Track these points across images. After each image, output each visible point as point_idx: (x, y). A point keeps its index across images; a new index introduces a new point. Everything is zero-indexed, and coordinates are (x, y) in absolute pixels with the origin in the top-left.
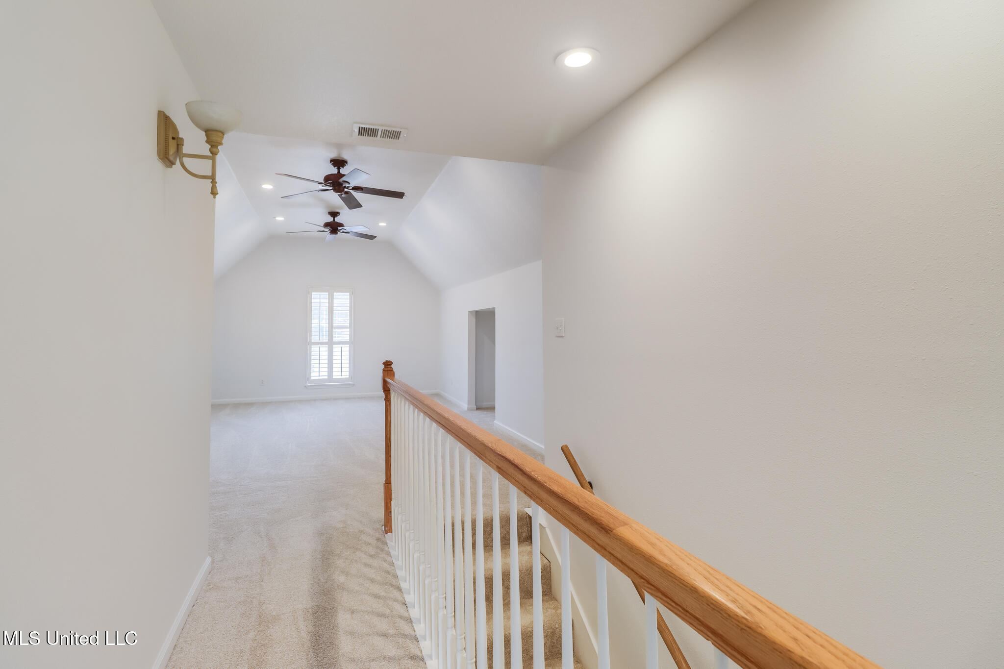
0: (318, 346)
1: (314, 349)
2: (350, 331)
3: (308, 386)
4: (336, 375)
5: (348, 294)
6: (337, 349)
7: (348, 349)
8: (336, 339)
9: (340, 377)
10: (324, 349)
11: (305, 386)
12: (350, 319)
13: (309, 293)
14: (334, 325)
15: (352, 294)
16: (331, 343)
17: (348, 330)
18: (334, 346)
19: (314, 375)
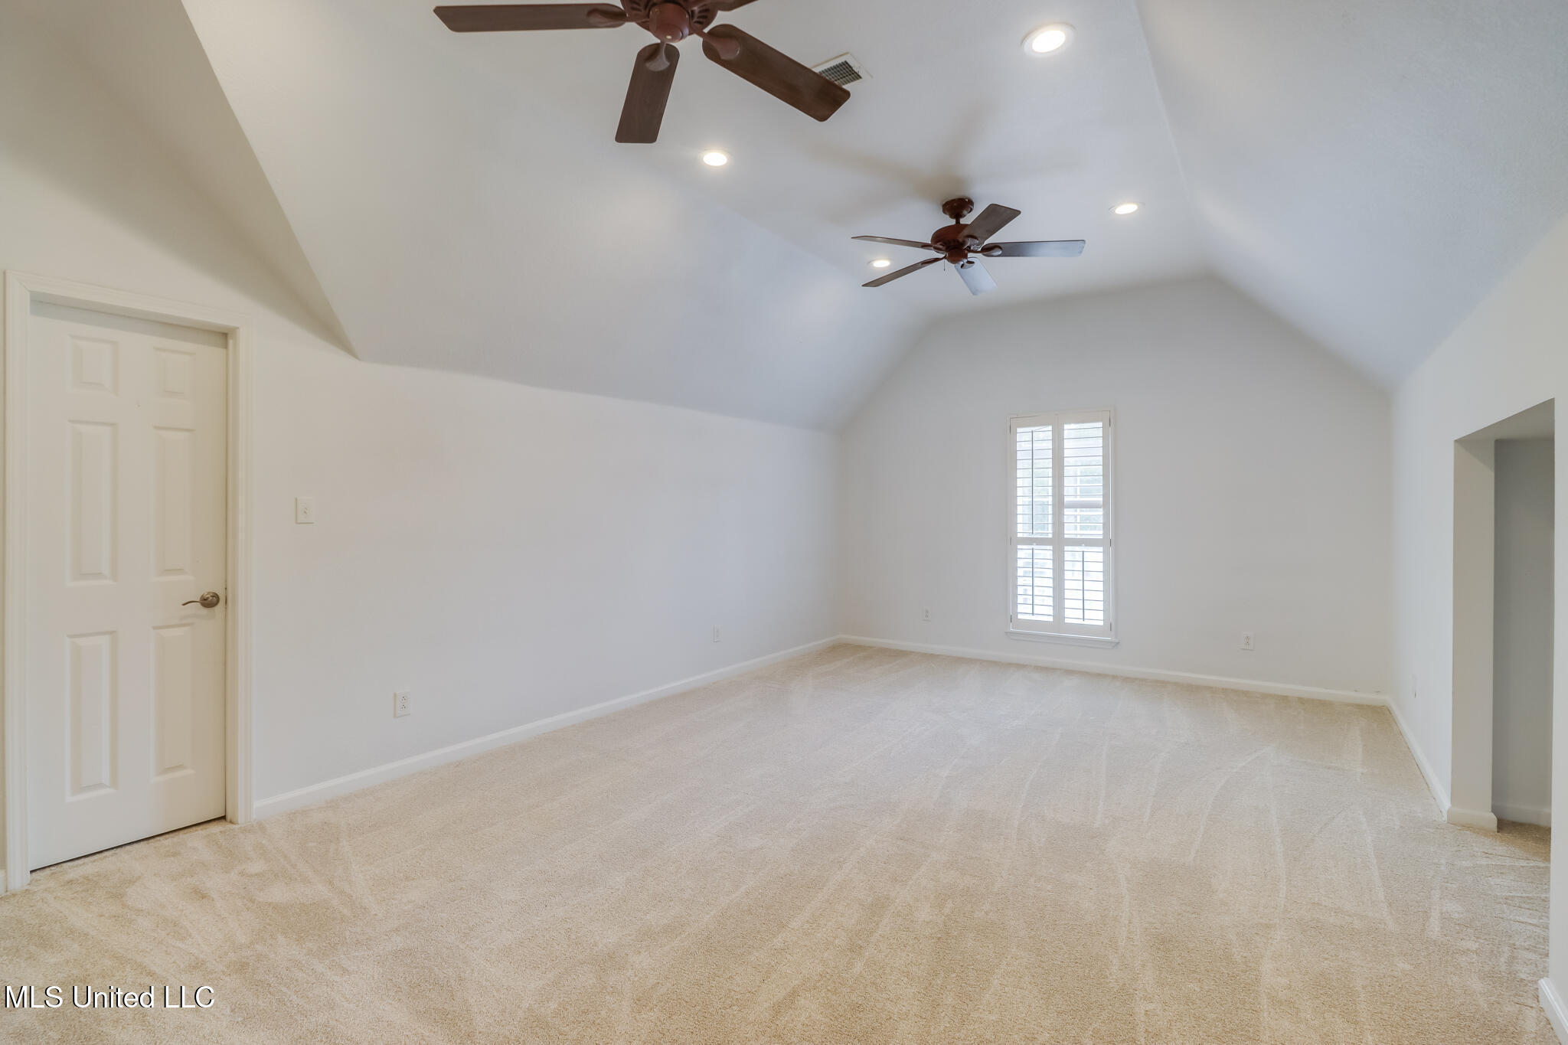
0: (1031, 547)
1: (1023, 553)
2: (1106, 515)
3: (1010, 633)
4: (1072, 616)
5: (1100, 424)
6: (1071, 554)
7: (1100, 557)
8: (1069, 532)
9: (1081, 622)
10: (1045, 554)
11: (1007, 633)
12: (1105, 486)
13: (1011, 431)
14: (1066, 499)
15: (1109, 423)
16: (1058, 542)
17: (1100, 512)
18: (1066, 548)
19: (1024, 612)
